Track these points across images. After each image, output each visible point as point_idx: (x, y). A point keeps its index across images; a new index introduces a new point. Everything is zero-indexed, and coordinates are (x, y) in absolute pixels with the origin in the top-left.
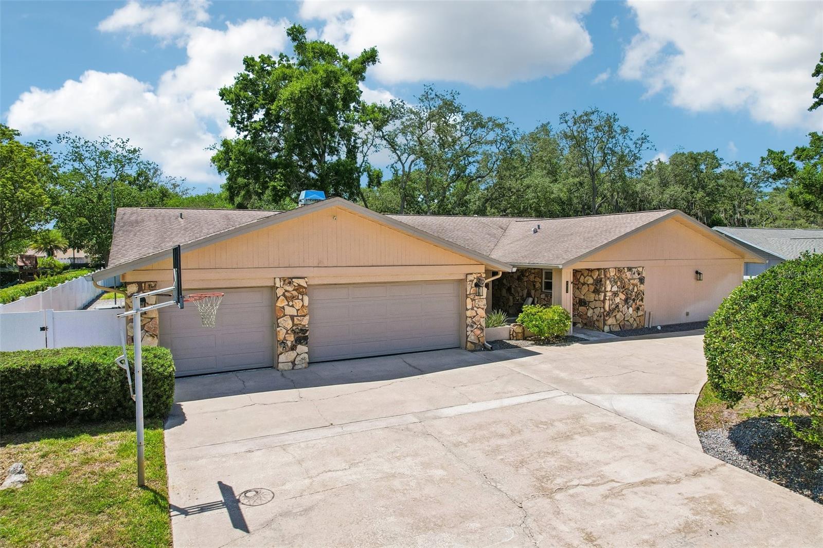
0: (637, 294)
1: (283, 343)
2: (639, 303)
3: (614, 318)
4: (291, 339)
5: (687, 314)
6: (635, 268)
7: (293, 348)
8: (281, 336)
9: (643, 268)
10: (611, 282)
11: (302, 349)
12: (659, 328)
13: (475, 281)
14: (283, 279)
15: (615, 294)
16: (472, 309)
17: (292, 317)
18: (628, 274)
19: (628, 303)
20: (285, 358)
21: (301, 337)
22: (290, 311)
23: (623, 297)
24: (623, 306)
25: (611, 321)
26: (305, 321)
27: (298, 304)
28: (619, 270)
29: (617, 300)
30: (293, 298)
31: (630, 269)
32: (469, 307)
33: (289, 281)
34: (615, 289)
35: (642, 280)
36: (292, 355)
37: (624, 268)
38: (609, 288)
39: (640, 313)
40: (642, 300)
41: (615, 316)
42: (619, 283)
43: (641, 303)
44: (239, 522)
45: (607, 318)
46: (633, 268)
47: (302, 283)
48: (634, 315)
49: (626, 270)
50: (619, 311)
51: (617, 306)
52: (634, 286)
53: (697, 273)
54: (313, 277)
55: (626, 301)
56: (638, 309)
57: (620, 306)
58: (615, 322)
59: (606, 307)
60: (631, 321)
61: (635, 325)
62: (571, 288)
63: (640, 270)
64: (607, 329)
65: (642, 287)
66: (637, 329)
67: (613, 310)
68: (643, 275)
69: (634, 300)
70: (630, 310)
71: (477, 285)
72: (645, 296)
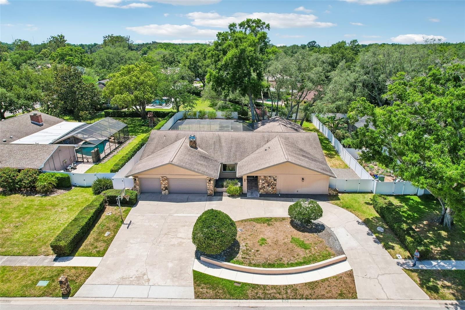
0: (273, 184)
1: (163, 189)
2: (273, 187)
4: (164, 189)
5: (298, 191)
6: (272, 176)
7: (165, 190)
8: (162, 188)
11: (167, 191)
12: (280, 195)
13: (209, 179)
15: (263, 183)
17: (164, 185)
18: (269, 178)
20: (163, 192)
21: (166, 188)
22: (163, 183)
23: (267, 184)
25: (261, 191)
26: (167, 186)
27: (165, 182)
28: (265, 177)
29: (264, 185)
30: (164, 181)
31: (270, 177)
32: (208, 185)
33: (163, 177)
34: (263, 182)
35: (275, 180)
36: (164, 192)
38: (261, 181)
39: (274, 190)
40: (275, 186)
42: (265, 180)
44: (128, 228)
47: (166, 178)
48: (272, 190)
49: (268, 177)
50: (265, 188)
51: (264, 187)
52: (272, 182)
53: (303, 179)
54: (168, 177)
55: (268, 186)
56: (273, 188)
57: (265, 187)
58: (263, 191)
59: (260, 186)
60: (270, 191)
61: (272, 193)
62: (246, 180)
63: (275, 177)
64: (260, 193)
65: (275, 182)
66: (272, 194)
67: (262, 188)
68: (276, 179)
69: (272, 186)
70: (270, 188)
71: (210, 181)
72: (277, 185)
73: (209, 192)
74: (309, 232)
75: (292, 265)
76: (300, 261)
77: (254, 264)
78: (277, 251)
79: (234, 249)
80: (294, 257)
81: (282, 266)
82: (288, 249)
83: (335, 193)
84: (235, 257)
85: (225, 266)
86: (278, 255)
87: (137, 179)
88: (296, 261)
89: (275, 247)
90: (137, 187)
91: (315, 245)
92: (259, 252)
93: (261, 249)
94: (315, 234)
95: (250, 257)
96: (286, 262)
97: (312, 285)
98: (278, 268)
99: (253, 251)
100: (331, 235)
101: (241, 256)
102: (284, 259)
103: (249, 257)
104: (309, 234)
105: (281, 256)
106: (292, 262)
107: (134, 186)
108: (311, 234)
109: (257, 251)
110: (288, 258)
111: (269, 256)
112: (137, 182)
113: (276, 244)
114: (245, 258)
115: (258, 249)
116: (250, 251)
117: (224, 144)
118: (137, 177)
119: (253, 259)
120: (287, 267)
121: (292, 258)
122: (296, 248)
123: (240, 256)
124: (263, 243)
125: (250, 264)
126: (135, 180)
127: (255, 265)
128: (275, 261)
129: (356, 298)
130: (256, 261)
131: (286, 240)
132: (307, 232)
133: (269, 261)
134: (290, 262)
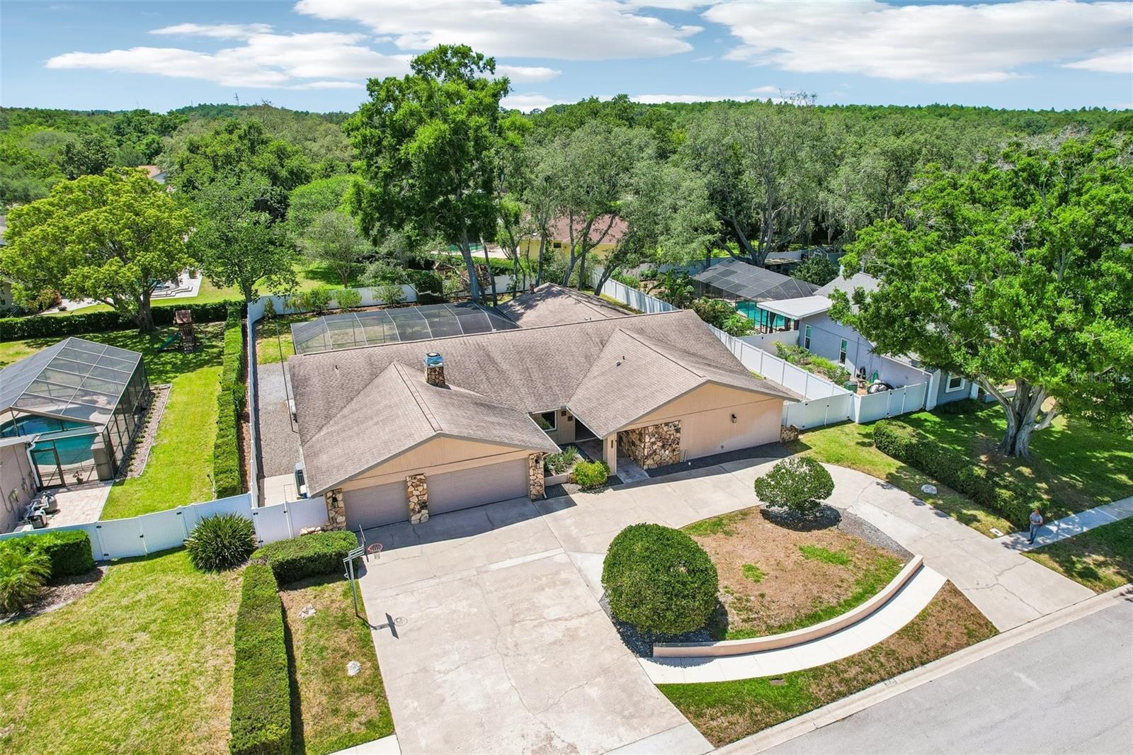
0: (673, 441)
1: (413, 510)
2: (674, 446)
3: (652, 459)
4: (417, 507)
5: (722, 447)
6: (672, 423)
7: (419, 512)
8: (412, 507)
9: (679, 421)
10: (649, 435)
11: (425, 512)
12: (690, 464)
13: (535, 458)
14: (411, 477)
15: (653, 443)
16: (534, 475)
17: (417, 496)
18: (665, 429)
19: (665, 448)
20: (415, 518)
21: (423, 505)
22: (416, 493)
23: (660, 444)
24: (660, 450)
25: (649, 462)
26: (425, 497)
27: (420, 489)
28: (657, 426)
29: (655, 447)
30: (417, 486)
31: (667, 424)
32: (531, 474)
33: (414, 477)
34: (653, 440)
35: (678, 431)
36: (418, 516)
37: (661, 425)
38: (647, 440)
39: (676, 453)
40: (678, 444)
42: (657, 436)
43: (676, 446)
44: (395, 634)
45: (645, 460)
46: (670, 423)
47: (422, 477)
48: (671, 455)
49: (663, 426)
50: (656, 454)
51: (655, 451)
52: (670, 435)
53: (733, 416)
54: (428, 472)
55: (663, 447)
56: (674, 450)
57: (657, 451)
58: (652, 462)
59: (646, 452)
60: (668, 459)
61: (671, 462)
62: (614, 444)
63: (677, 423)
64: (646, 467)
65: (678, 435)
66: (672, 464)
67: (651, 454)
68: (679, 426)
69: (670, 445)
70: (667, 452)
71: (537, 461)
72: (681, 441)
73: (534, 492)
74: (819, 528)
75: (849, 605)
76: (855, 591)
77: (780, 627)
78: (800, 584)
80: (840, 587)
81: (831, 612)
82: (814, 574)
83: (792, 435)
84: (728, 624)
85: (722, 652)
86: (807, 592)
87: (340, 497)
88: (850, 594)
89: (788, 576)
90: (341, 519)
91: (852, 551)
92: (768, 598)
93: (766, 590)
94: (831, 528)
95: (757, 613)
96: (834, 601)
97: (911, 632)
98: (829, 618)
99: (753, 598)
100: (858, 523)
101: (737, 618)
102: (825, 596)
103: (756, 616)
105: (816, 593)
106: (844, 597)
107: (331, 518)
108: (824, 531)
109: (762, 596)
110: (831, 593)
111: (793, 598)
112: (341, 504)
113: (782, 570)
114: (749, 619)
115: (761, 592)
117: (505, 366)
118: (340, 492)
119: (769, 617)
120: (844, 612)
121: (838, 590)
122: (825, 567)
123: (734, 617)
124: (757, 576)
125: (770, 630)
126: (335, 500)
128: (814, 607)
129: (997, 633)
130: (777, 619)
131: (794, 557)
132: (813, 528)
133: (802, 611)
134: (842, 601)
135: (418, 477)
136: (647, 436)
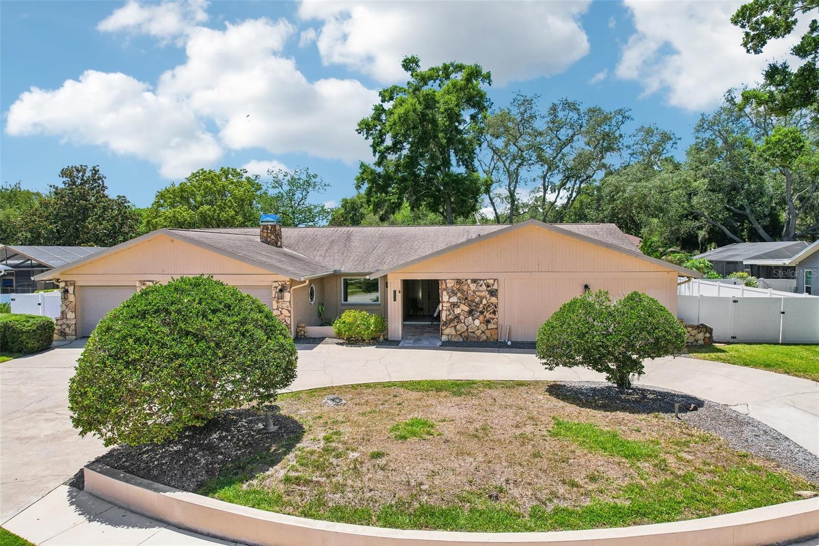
0: (487, 307)
2: (488, 316)
3: (453, 328)
6: (484, 280)
9: (495, 280)
10: (448, 293)
12: (509, 343)
13: (280, 287)
15: (454, 305)
16: (278, 309)
18: (473, 287)
19: (473, 315)
23: (467, 309)
24: (465, 318)
25: (449, 331)
28: (459, 282)
29: (457, 311)
31: (474, 281)
32: (275, 307)
33: (143, 282)
34: (454, 299)
35: (493, 293)
37: (466, 280)
38: (446, 299)
39: (491, 326)
40: (494, 313)
41: (455, 327)
42: (459, 295)
43: (492, 316)
45: (443, 328)
46: (480, 280)
48: (483, 327)
49: (469, 282)
50: (459, 322)
51: (457, 317)
52: (482, 298)
53: (586, 287)
55: (471, 313)
56: (488, 322)
57: (462, 317)
58: (453, 332)
59: (443, 317)
60: (478, 333)
61: (484, 337)
62: (399, 296)
63: (491, 282)
64: (444, 338)
65: (493, 300)
66: (485, 341)
67: (452, 321)
68: (495, 287)
69: (482, 313)
70: (477, 322)
71: (281, 291)
72: (500, 309)
74: (633, 411)
76: (611, 502)
77: (337, 508)
78: (480, 458)
79: (268, 449)
80: (574, 485)
82: (536, 455)
83: (700, 336)
84: (252, 477)
86: (482, 473)
87: (71, 289)
88: (587, 503)
89: (472, 445)
90: (71, 315)
91: (678, 448)
92: (382, 461)
93: (396, 451)
94: (662, 415)
95: (328, 476)
96: (529, 505)
98: (474, 528)
99: (353, 455)
101: (282, 474)
102: (515, 491)
103: (323, 480)
104: (636, 416)
105: (499, 481)
106: (563, 505)
107: (63, 312)
109: (378, 455)
110: (540, 490)
111: (434, 473)
112: (71, 298)
113: (476, 436)
114: (298, 481)
115: (383, 450)
116: (338, 456)
117: (356, 244)
118: (73, 284)
119: (340, 488)
120: (529, 529)
121: (562, 490)
122: (578, 452)
124: (414, 434)
126: (67, 292)
127: (339, 514)
128: (463, 500)
130: (350, 495)
131: (529, 429)
132: (624, 409)
133: (425, 499)
134: (550, 508)
135: (148, 283)
136: (445, 293)
